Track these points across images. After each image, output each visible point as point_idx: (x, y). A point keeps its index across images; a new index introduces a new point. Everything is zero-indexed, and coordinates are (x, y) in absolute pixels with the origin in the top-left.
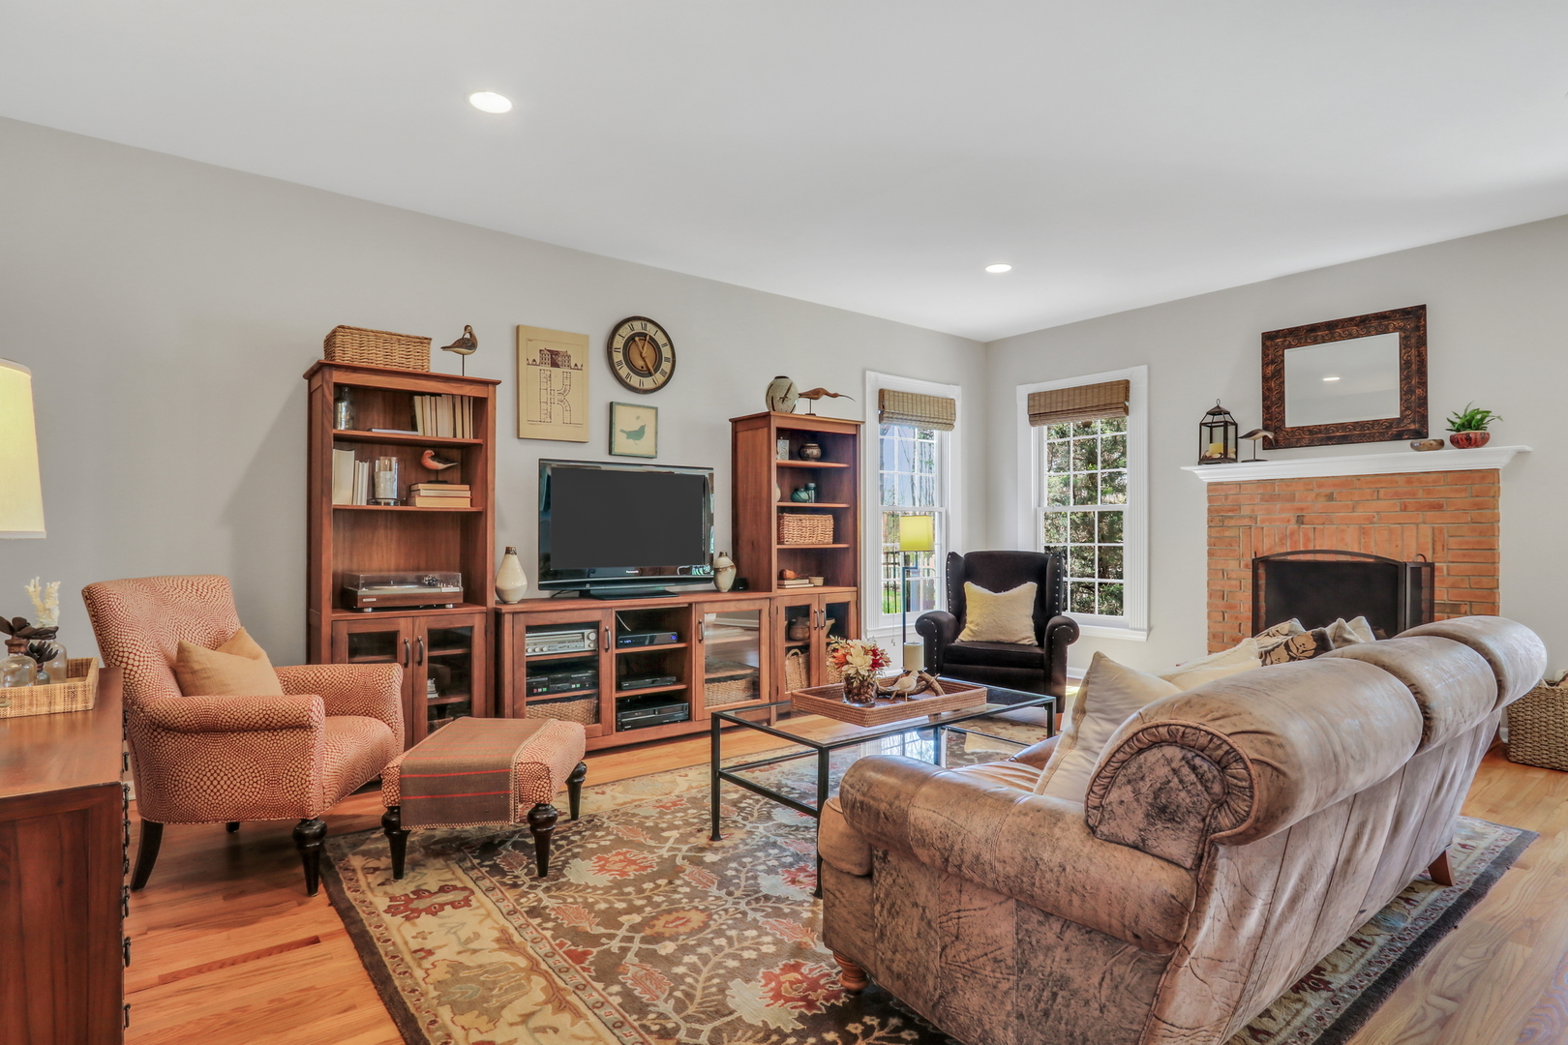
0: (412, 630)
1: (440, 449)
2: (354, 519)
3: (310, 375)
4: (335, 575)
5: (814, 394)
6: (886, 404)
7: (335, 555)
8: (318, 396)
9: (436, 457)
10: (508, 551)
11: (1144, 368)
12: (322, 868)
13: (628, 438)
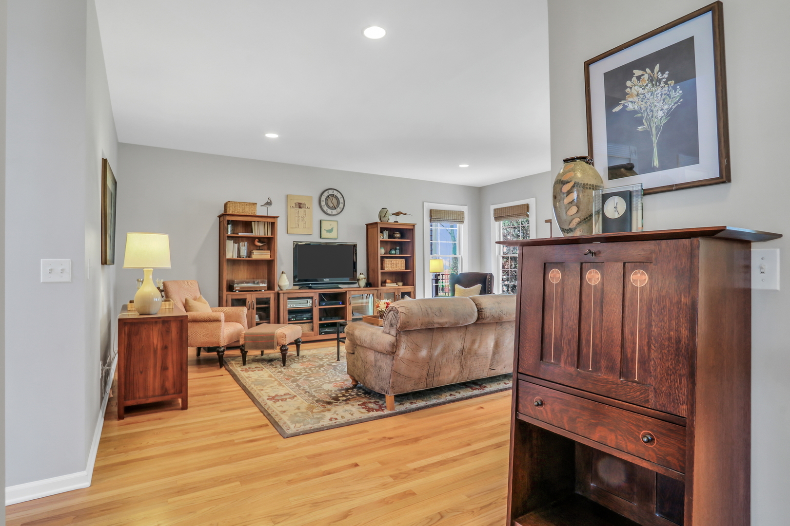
0: (251, 298)
1: (261, 239)
2: (233, 262)
3: (220, 217)
4: (227, 281)
5: (398, 214)
6: (432, 215)
7: (227, 274)
8: (222, 223)
9: (260, 241)
10: (283, 273)
11: (534, 199)
12: (223, 363)
13: (327, 232)
